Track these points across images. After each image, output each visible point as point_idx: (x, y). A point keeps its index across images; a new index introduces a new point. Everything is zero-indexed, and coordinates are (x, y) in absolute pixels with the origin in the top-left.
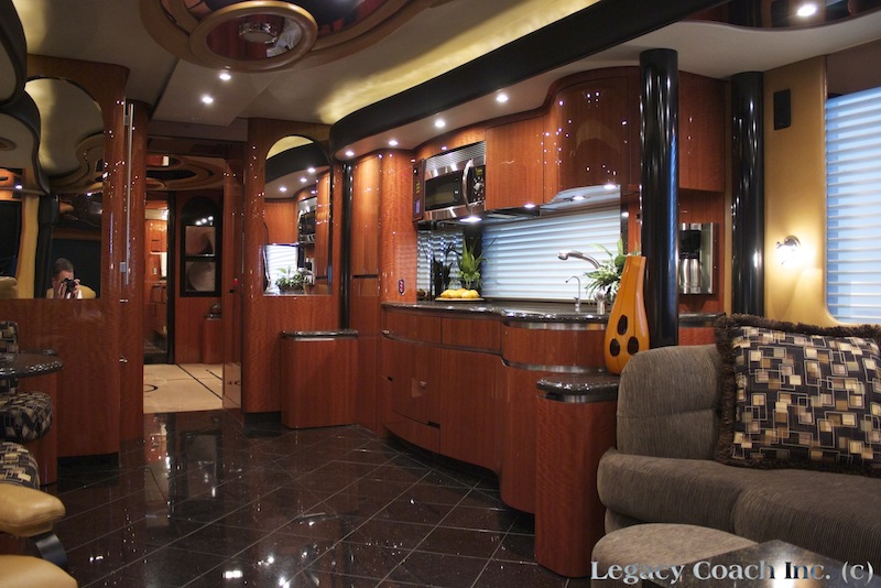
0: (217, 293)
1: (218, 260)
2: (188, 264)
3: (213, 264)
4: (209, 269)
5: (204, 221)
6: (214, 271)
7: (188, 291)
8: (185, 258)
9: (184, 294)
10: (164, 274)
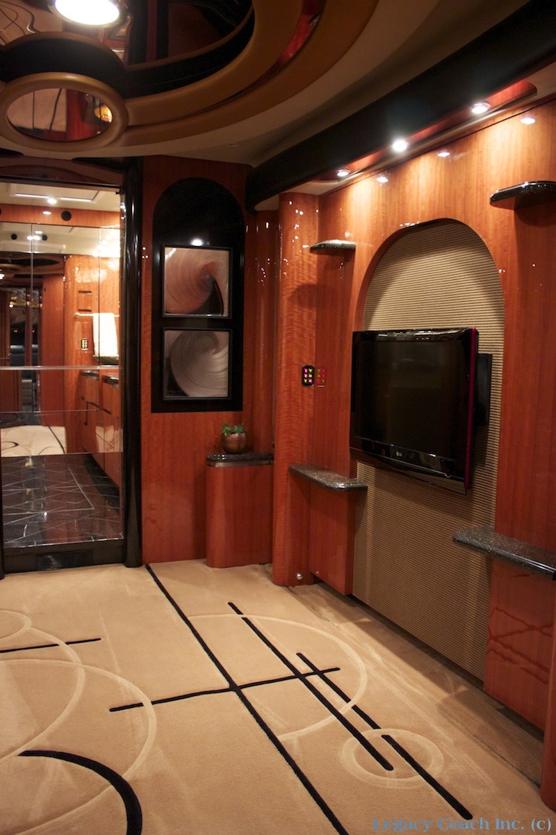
0: (233, 401)
1: (235, 327)
2: (170, 336)
3: (223, 336)
4: (216, 346)
8: (162, 322)
9: (160, 406)
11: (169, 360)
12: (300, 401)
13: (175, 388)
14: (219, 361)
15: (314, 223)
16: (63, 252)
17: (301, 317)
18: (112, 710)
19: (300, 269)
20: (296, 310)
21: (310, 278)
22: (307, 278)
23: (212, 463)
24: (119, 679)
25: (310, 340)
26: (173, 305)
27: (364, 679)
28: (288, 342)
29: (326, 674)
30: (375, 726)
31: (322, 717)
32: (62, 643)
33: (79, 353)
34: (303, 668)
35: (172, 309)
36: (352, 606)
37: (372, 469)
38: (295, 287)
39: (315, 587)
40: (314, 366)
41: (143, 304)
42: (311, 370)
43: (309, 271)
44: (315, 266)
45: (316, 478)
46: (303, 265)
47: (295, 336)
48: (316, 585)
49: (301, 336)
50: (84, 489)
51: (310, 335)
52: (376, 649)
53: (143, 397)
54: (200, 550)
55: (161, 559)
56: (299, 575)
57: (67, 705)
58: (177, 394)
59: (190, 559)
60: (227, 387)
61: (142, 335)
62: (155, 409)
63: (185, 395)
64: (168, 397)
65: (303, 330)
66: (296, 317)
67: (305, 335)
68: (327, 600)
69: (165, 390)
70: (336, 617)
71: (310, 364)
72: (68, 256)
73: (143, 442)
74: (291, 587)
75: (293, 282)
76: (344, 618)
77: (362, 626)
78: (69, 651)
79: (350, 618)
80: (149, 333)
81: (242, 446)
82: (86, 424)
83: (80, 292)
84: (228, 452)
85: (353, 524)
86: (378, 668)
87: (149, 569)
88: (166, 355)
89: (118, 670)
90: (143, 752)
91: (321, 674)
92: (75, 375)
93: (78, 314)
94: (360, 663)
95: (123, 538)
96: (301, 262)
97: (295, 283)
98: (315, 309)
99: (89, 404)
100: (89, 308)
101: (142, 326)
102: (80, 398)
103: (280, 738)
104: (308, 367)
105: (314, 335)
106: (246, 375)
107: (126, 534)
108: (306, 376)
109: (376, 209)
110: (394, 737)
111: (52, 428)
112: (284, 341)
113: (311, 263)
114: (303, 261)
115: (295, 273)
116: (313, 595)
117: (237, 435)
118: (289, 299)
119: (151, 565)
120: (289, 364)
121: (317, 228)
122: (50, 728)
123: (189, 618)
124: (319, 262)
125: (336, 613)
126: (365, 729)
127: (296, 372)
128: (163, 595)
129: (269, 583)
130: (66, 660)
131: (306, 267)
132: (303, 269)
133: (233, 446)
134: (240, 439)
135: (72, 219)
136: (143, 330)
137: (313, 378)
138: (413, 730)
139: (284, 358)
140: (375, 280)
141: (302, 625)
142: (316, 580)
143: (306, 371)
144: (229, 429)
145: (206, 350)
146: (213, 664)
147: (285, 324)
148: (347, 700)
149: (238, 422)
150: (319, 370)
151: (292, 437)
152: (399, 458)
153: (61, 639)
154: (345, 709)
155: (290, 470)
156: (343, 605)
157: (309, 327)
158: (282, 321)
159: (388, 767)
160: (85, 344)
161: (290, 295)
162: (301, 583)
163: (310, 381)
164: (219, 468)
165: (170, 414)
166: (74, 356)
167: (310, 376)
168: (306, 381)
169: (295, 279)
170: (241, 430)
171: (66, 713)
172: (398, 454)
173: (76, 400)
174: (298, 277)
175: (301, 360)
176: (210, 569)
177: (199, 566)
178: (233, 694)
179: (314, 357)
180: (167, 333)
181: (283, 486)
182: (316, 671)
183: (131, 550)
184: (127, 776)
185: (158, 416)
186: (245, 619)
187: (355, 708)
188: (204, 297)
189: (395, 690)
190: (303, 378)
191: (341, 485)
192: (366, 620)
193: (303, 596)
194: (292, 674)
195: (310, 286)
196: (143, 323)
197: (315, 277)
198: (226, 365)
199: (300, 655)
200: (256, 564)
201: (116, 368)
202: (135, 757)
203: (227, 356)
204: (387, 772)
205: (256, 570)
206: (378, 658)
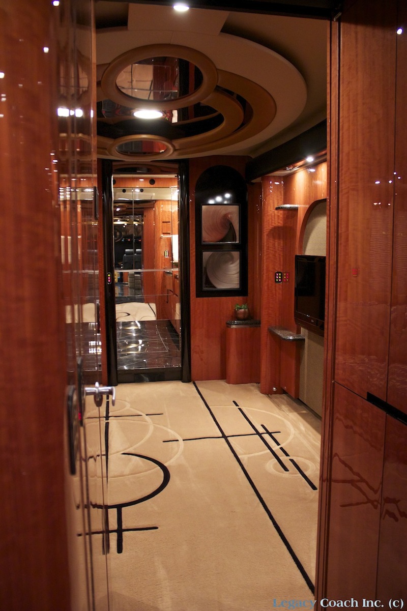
0: (243, 291)
2: (206, 255)
3: (236, 254)
4: (232, 260)
5: (219, 199)
6: (238, 262)
7: (207, 290)
10: (176, 258)
11: (205, 268)
12: (274, 292)
13: (209, 283)
14: (234, 269)
15: (280, 192)
16: (153, 199)
17: (274, 244)
18: (164, 442)
19: (273, 218)
20: (271, 241)
21: (279, 223)
22: (277, 223)
23: (229, 326)
24: (169, 430)
25: (280, 257)
26: (208, 237)
27: (291, 437)
28: (267, 259)
29: (272, 434)
30: (287, 455)
31: (264, 450)
32: (144, 415)
33: (163, 258)
34: (261, 430)
35: (207, 240)
36: (300, 405)
37: (307, 331)
38: (270, 228)
39: (284, 396)
40: (282, 272)
41: (191, 237)
42: (280, 274)
43: (278, 219)
44: (281, 216)
45: (279, 334)
46: (274, 216)
47: (271, 256)
48: (284, 395)
49: (275, 255)
50: (164, 341)
51: (280, 255)
52: (304, 425)
53: (191, 288)
54: (223, 375)
55: (201, 379)
56: (274, 389)
57: (143, 439)
58: (211, 287)
59: (219, 379)
60: (239, 282)
61: (191, 255)
62: (198, 296)
63: (215, 287)
64: (205, 289)
65: (275, 252)
66: (271, 245)
67: (277, 255)
68: (287, 401)
69: (204, 285)
70: (289, 410)
71: (280, 271)
72: (156, 201)
73: (191, 314)
74: (270, 395)
75: (269, 226)
76: (292, 410)
77: (301, 415)
78: (147, 418)
79: (296, 410)
80: (194, 254)
81: (246, 316)
82: (167, 302)
83: (163, 222)
84: (238, 319)
85: (299, 359)
86: (301, 433)
87: (194, 384)
88: (204, 265)
89: (169, 427)
90: (175, 457)
91: (270, 434)
92: (161, 273)
93: (162, 235)
94: (292, 430)
95: (181, 366)
96: (273, 214)
97: (270, 226)
98: (282, 240)
99: (169, 291)
100: (169, 232)
101: (190, 250)
102: (164, 286)
103: (239, 457)
104: (278, 273)
105: (282, 254)
106: (249, 276)
107: (182, 365)
108: (277, 277)
109: (306, 188)
110: (295, 460)
111: (150, 304)
112: (265, 258)
113: (279, 214)
114: (275, 214)
115: (270, 221)
116: (281, 399)
117: (243, 310)
118: (267, 235)
119: (196, 382)
120: (268, 270)
121: (283, 195)
122: (135, 446)
123: (210, 407)
124: (284, 214)
125: (290, 408)
126: (282, 456)
127: (271, 275)
128: (199, 396)
129: (258, 392)
130: (146, 422)
131: (276, 217)
132: (275, 218)
133: (241, 316)
134: (245, 312)
135: (156, 183)
136: (191, 252)
137: (281, 279)
138: (306, 458)
139: (265, 268)
140: (307, 226)
141: (269, 413)
142: (284, 392)
143: (277, 275)
144: (238, 306)
145: (226, 262)
146: (217, 427)
147: (265, 249)
148: (278, 444)
149: (245, 302)
150: (285, 274)
151: (270, 311)
152: (312, 323)
153: (144, 413)
154: (276, 448)
155: (268, 329)
156: (295, 404)
157: (279, 250)
158: (264, 247)
159: (286, 469)
160: (167, 254)
161: (267, 233)
162: (275, 393)
163: (280, 280)
164: (232, 329)
165: (207, 298)
166: (160, 261)
167: (280, 277)
168: (277, 280)
169: (270, 223)
170: (245, 307)
171: (142, 441)
172: (312, 321)
173: (162, 288)
174: (272, 223)
175: (274, 269)
176: (228, 385)
177: (223, 383)
178: (223, 439)
179: (282, 267)
180: (204, 253)
181: (265, 339)
182: (268, 432)
183: (185, 373)
184: (166, 465)
185: (200, 299)
186: (240, 409)
187: (281, 448)
188: (225, 232)
189: (305, 442)
190: (276, 278)
191: (291, 338)
192: (304, 412)
193: (276, 400)
194: (255, 433)
195: (279, 227)
196: (191, 248)
197: (281, 222)
198: (238, 270)
199: (262, 426)
200: (254, 383)
201: (177, 270)
202: (171, 458)
203: (239, 265)
204: (285, 472)
205: (253, 386)
206: (303, 428)
